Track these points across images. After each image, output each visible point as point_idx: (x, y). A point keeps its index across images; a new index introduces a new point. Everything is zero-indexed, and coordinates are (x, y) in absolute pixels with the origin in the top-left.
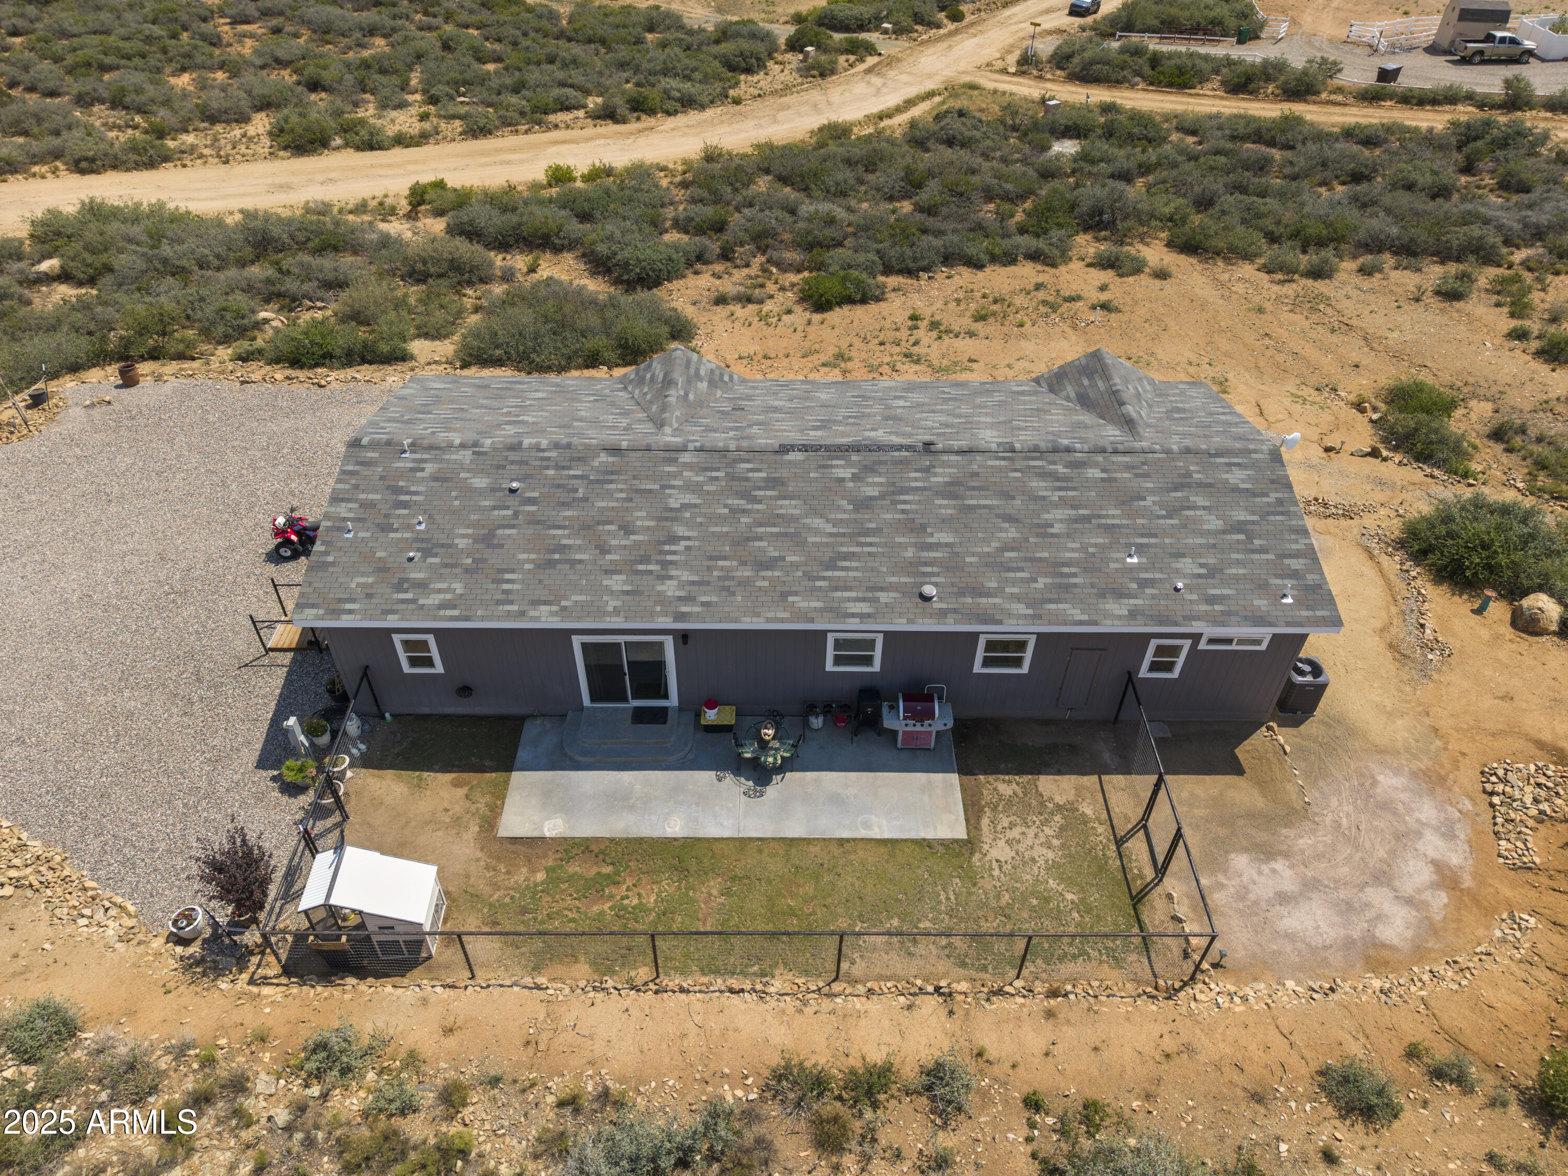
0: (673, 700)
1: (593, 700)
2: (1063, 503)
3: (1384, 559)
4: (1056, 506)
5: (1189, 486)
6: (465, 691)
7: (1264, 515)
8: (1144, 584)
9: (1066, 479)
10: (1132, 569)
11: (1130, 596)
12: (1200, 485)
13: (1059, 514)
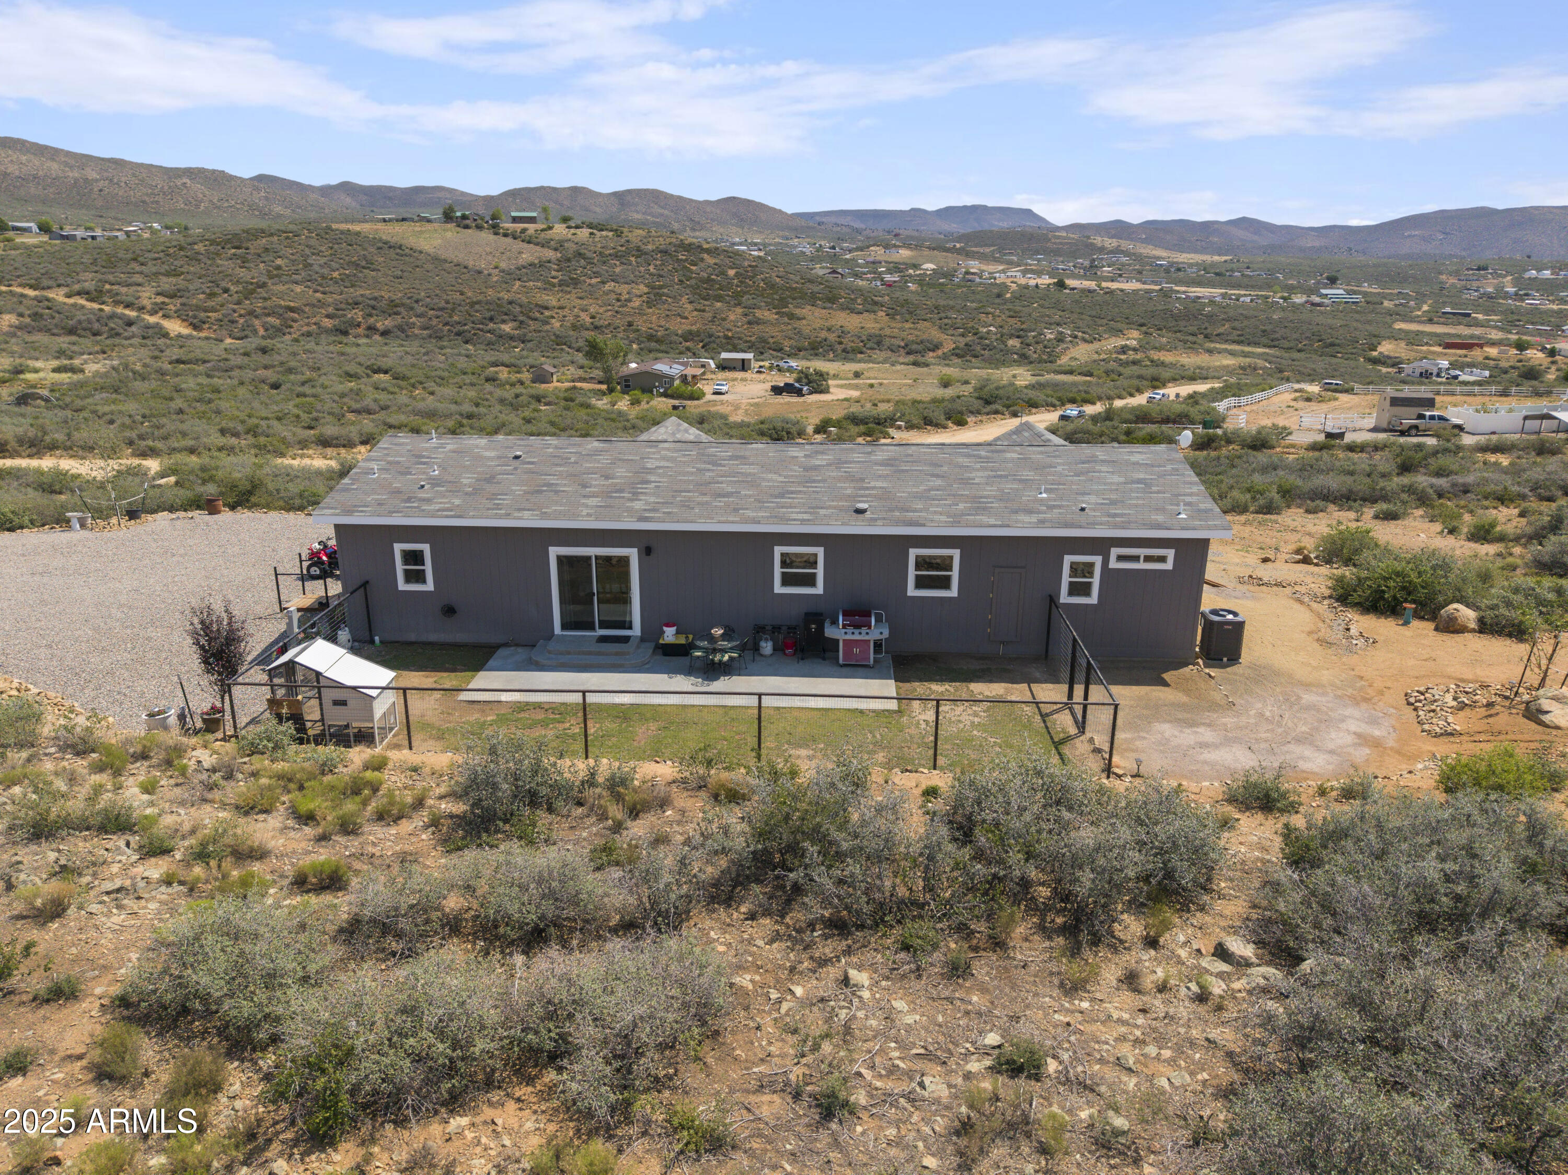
0: (637, 631)
1: (564, 627)
2: (983, 469)
3: (1315, 605)
4: (978, 470)
5: (1095, 462)
6: (450, 611)
7: (1162, 476)
8: (1051, 508)
9: (987, 458)
10: (1042, 500)
11: (1039, 512)
12: (1103, 461)
13: (980, 474)
